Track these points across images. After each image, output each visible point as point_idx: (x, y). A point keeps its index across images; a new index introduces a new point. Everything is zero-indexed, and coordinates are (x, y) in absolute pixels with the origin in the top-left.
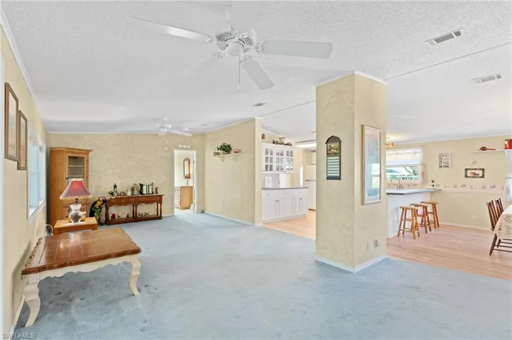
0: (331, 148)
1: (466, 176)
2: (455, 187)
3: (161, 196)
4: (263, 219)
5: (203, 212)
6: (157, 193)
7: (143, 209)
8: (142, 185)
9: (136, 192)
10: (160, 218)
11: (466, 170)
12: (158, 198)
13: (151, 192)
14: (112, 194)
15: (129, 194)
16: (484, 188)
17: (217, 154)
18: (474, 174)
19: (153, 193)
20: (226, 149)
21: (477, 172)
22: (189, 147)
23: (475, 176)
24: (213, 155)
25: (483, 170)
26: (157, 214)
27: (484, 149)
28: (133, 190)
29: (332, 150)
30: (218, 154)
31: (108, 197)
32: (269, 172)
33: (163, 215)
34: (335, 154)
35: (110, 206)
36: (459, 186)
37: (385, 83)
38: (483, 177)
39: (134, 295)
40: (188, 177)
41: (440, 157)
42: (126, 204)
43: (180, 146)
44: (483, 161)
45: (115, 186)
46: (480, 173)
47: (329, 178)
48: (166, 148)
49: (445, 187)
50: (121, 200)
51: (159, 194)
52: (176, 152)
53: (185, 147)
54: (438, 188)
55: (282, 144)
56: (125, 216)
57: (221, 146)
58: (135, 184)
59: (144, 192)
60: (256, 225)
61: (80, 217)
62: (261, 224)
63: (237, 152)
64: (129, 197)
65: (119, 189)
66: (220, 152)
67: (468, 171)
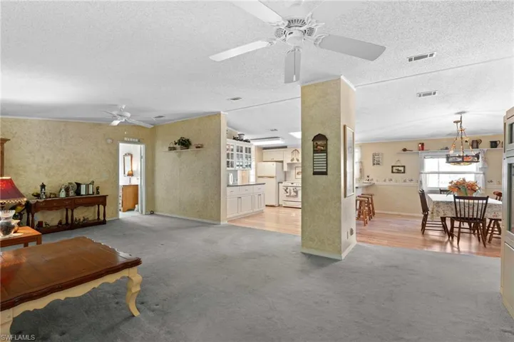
0: (318, 145)
1: (392, 172)
2: (385, 181)
3: (105, 197)
4: (228, 217)
5: (152, 213)
6: (98, 193)
7: (80, 214)
8: (79, 185)
9: (72, 193)
10: (104, 222)
11: (393, 167)
12: (101, 200)
13: (91, 193)
14: (38, 196)
15: (63, 195)
16: (405, 181)
17: (172, 149)
18: (398, 170)
19: (93, 193)
20: (185, 143)
21: (400, 168)
22: (137, 140)
23: (399, 172)
24: (167, 149)
25: (404, 167)
26: (99, 218)
27: (405, 150)
28: (67, 190)
29: (319, 147)
30: (174, 149)
31: (33, 201)
32: (230, 169)
33: (107, 220)
34: (322, 151)
35: (36, 212)
36: (387, 181)
37: (355, 89)
38: (404, 172)
39: (134, 316)
40: (131, 175)
41: (374, 155)
42: (57, 208)
43: (126, 139)
44: (404, 160)
45: (43, 186)
46: (402, 169)
47: (315, 173)
48: (109, 141)
49: (377, 181)
50: (51, 203)
51: (101, 194)
52: (122, 146)
53: (131, 140)
54: (373, 182)
55: (242, 140)
56: (55, 222)
57: (179, 141)
58: (70, 183)
59: (83, 192)
60: (222, 223)
61: (13, 227)
62: (226, 222)
63: (199, 147)
64: (62, 200)
65: (48, 190)
66: (177, 146)
67: (394, 168)
